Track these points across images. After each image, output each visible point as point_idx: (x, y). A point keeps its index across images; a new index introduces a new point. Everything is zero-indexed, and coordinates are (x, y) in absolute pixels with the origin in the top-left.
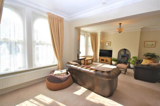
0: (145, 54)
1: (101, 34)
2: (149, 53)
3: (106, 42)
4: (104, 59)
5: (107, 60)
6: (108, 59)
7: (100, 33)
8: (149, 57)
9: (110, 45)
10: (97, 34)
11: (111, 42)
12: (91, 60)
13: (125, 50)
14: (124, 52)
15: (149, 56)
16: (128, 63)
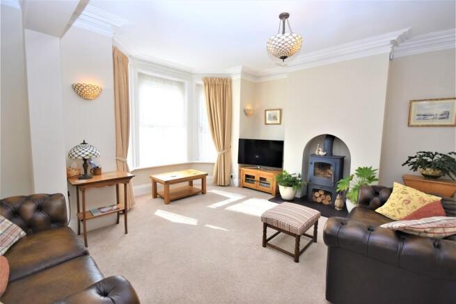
0: (410, 158)
1: (242, 80)
2: (428, 154)
3: (266, 111)
4: (254, 177)
5: (265, 179)
6: (269, 175)
7: (240, 77)
8: (429, 171)
9: (278, 122)
10: (231, 81)
11: (281, 110)
12: (200, 180)
13: (331, 138)
14: (326, 147)
15: (429, 164)
16: (338, 197)
